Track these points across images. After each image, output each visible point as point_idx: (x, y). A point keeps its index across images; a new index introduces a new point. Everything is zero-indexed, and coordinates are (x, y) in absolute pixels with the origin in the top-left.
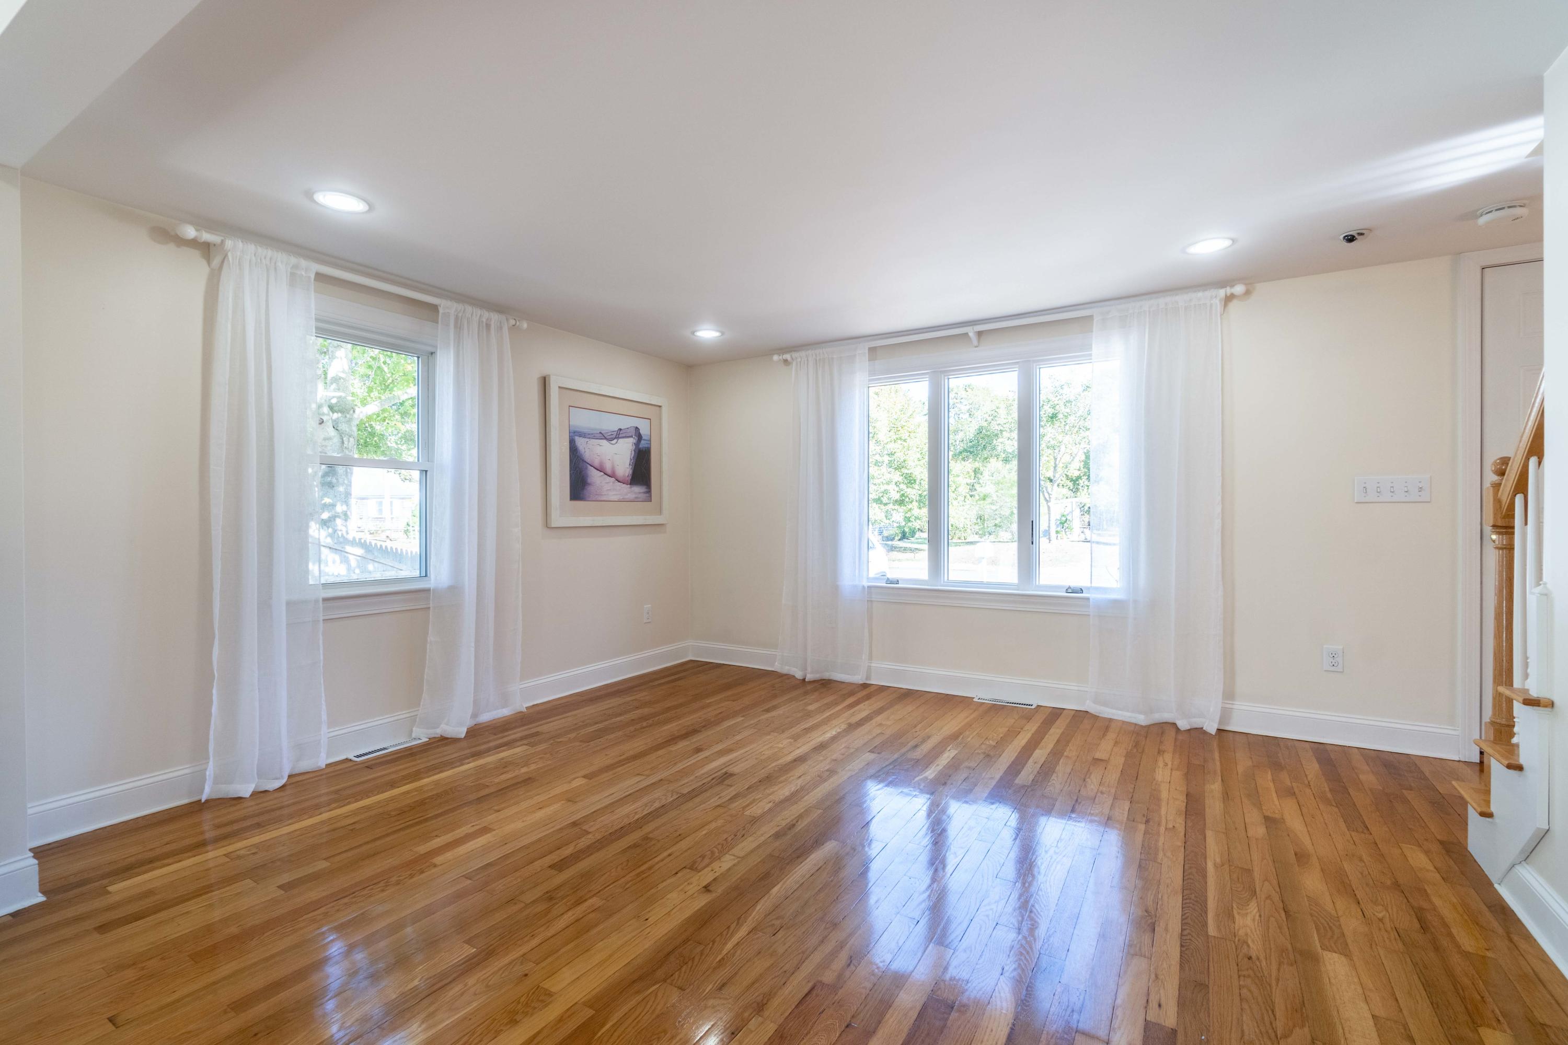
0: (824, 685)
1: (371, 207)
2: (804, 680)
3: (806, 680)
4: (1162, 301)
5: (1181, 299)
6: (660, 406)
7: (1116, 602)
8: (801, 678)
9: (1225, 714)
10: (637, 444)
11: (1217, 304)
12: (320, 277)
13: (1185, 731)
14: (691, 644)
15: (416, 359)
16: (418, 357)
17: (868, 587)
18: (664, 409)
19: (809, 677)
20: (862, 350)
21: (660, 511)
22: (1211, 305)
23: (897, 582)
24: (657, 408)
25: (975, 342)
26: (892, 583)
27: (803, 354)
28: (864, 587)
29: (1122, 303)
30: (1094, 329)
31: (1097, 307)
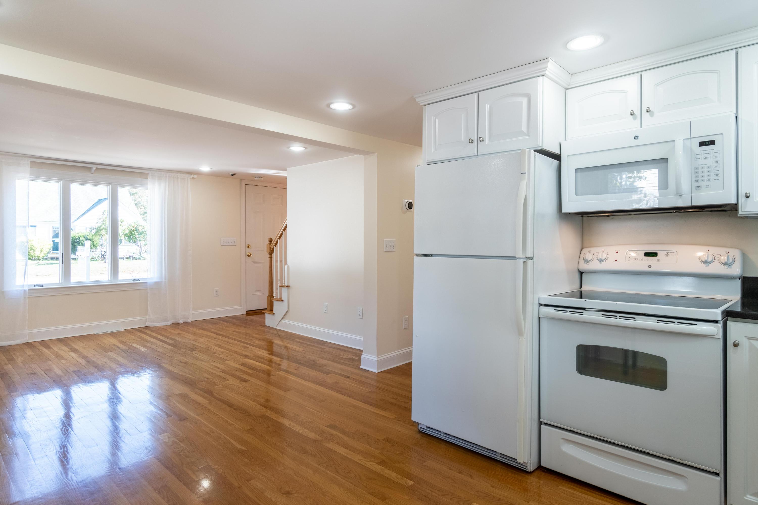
4: (173, 174)
5: (179, 175)
11: (189, 179)
17: (28, 290)
28: (25, 290)
29: (160, 171)
30: (149, 178)
31: (151, 170)
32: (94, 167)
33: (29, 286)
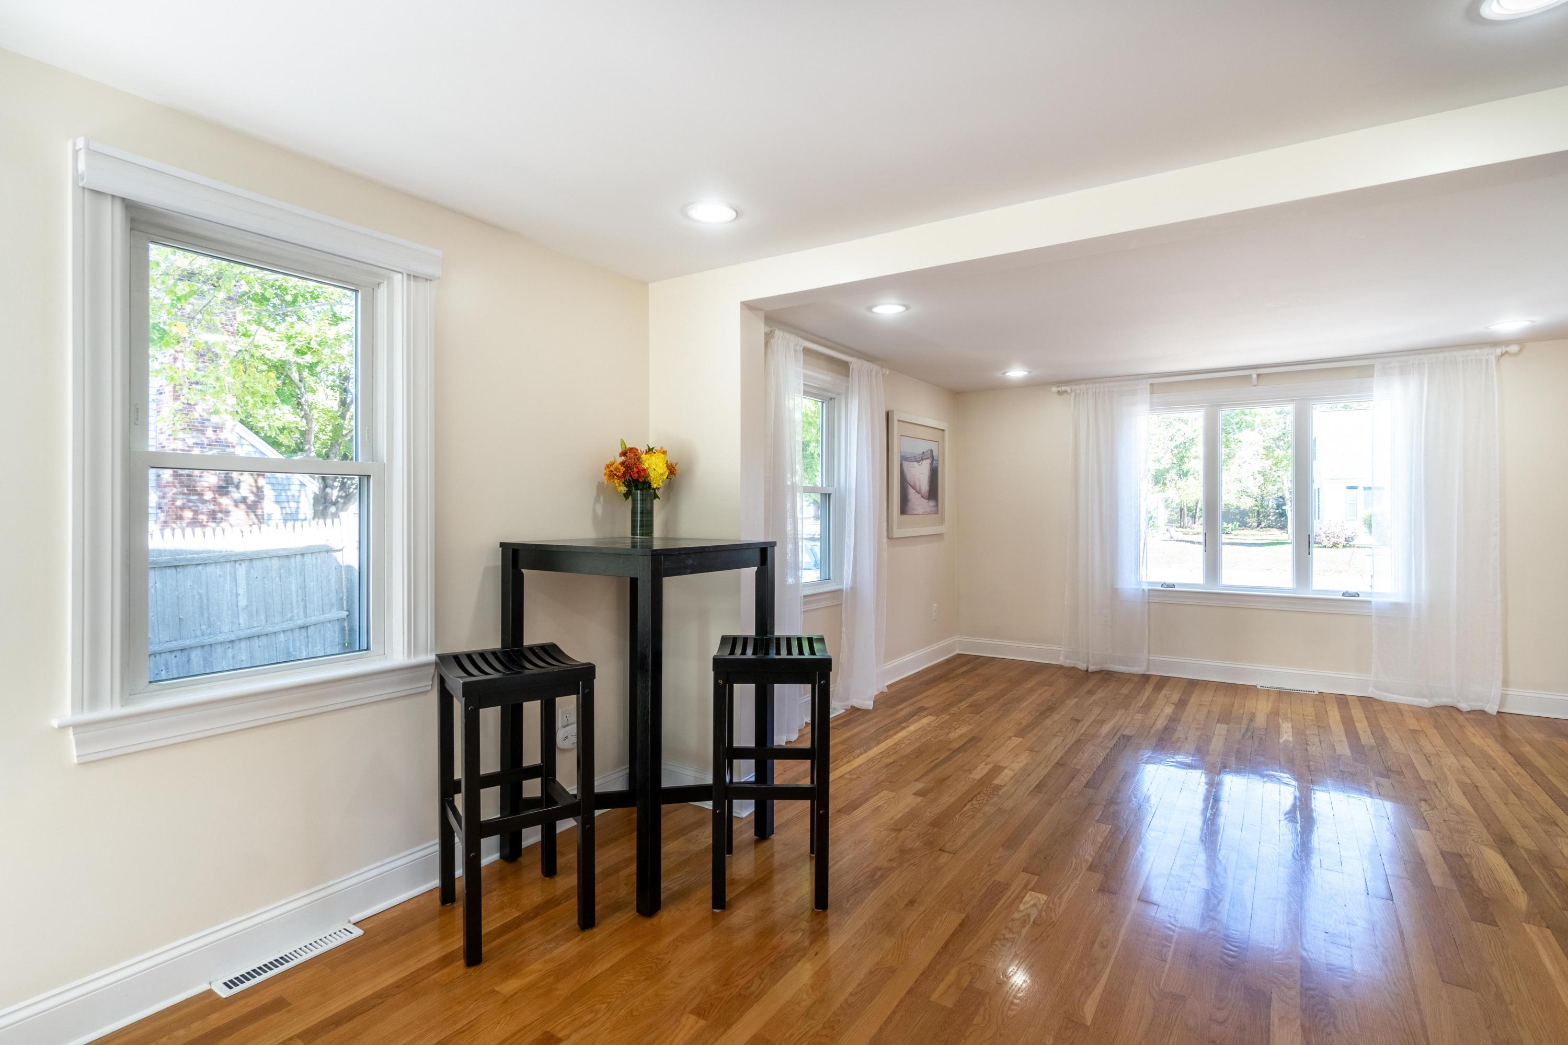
0: (1106, 676)
1: (907, 308)
2: (1087, 671)
3: (1089, 671)
4: (1441, 356)
5: (1459, 355)
6: (943, 430)
7: (1396, 605)
8: (1085, 669)
9: (1503, 699)
10: (931, 464)
11: (1493, 359)
12: (806, 351)
13: (1466, 712)
14: (957, 639)
15: (820, 404)
16: (823, 403)
17: (1149, 590)
18: (947, 433)
19: (1092, 668)
20: (1145, 385)
21: (942, 521)
22: (1487, 360)
23: (1173, 586)
24: (941, 431)
25: (1255, 382)
26: (1169, 586)
27: (1083, 387)
28: (1143, 590)
29: (1402, 356)
30: (1375, 376)
31: (1379, 358)
32: (1254, 373)
33: (1150, 584)
